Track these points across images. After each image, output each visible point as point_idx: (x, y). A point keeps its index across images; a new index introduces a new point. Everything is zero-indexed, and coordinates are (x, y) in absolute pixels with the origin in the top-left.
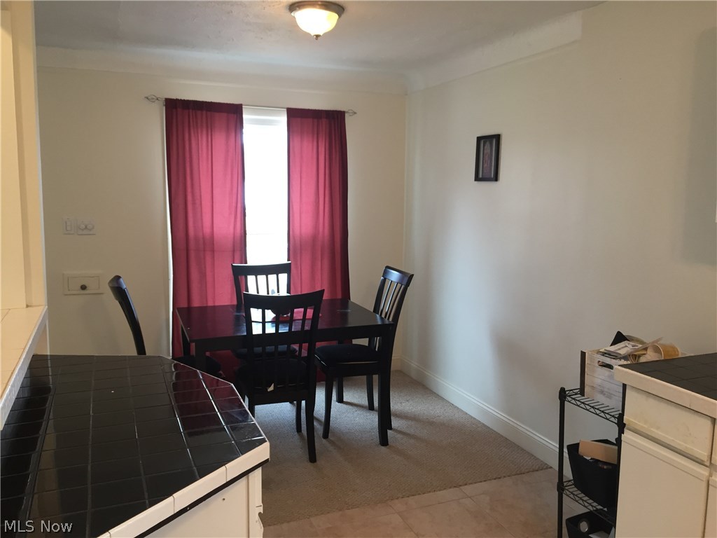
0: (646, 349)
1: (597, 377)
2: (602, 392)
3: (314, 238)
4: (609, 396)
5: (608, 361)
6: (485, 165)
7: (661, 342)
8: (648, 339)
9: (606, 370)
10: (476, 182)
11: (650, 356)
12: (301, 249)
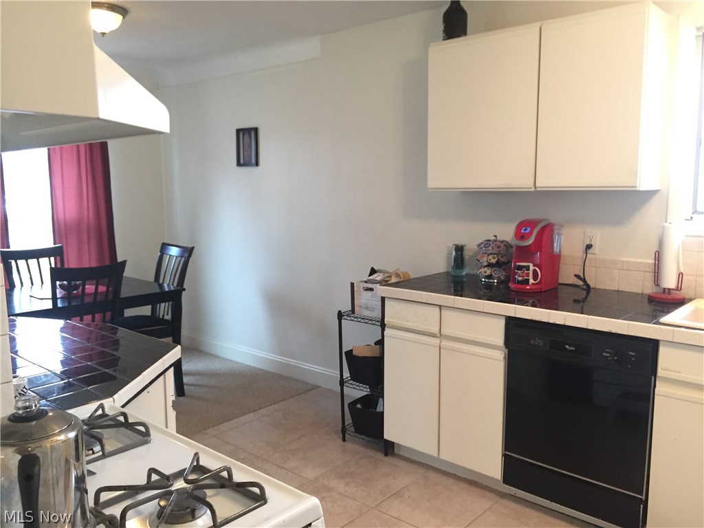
0: (390, 277)
1: (363, 298)
2: (367, 308)
3: (79, 222)
4: (373, 310)
5: (370, 286)
6: (246, 153)
7: (400, 270)
8: (391, 270)
9: (369, 293)
10: (238, 167)
11: (394, 280)
12: (66, 234)
